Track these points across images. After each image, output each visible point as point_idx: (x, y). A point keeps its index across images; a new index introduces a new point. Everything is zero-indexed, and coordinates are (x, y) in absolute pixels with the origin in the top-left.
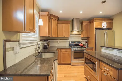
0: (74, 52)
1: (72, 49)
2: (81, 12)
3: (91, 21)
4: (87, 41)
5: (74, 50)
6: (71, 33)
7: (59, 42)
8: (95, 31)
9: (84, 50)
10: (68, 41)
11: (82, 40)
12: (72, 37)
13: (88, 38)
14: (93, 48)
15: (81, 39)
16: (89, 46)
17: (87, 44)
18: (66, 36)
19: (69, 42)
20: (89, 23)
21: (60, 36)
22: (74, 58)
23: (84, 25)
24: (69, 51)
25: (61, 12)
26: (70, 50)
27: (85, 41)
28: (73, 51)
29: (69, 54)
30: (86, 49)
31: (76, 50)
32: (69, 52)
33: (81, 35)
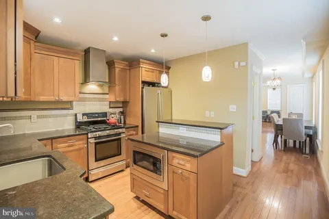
0: (96, 144)
1: (90, 135)
2: (116, 39)
3: (132, 63)
4: (121, 110)
5: (96, 138)
6: (80, 88)
7: (39, 117)
8: (143, 88)
9: (120, 134)
10: (71, 112)
11: (110, 108)
12: (84, 100)
13: (125, 103)
14: (138, 126)
15: (108, 107)
16: (127, 122)
17: (122, 117)
18: (65, 99)
19: (76, 115)
20: (128, 68)
21: (42, 98)
22: (96, 161)
23: (117, 70)
24: (80, 144)
25: (57, 20)
26: (82, 140)
27: (118, 110)
28: (92, 141)
29: (82, 151)
30: (124, 130)
31: (100, 137)
32: (82, 146)
33: (107, 96)
